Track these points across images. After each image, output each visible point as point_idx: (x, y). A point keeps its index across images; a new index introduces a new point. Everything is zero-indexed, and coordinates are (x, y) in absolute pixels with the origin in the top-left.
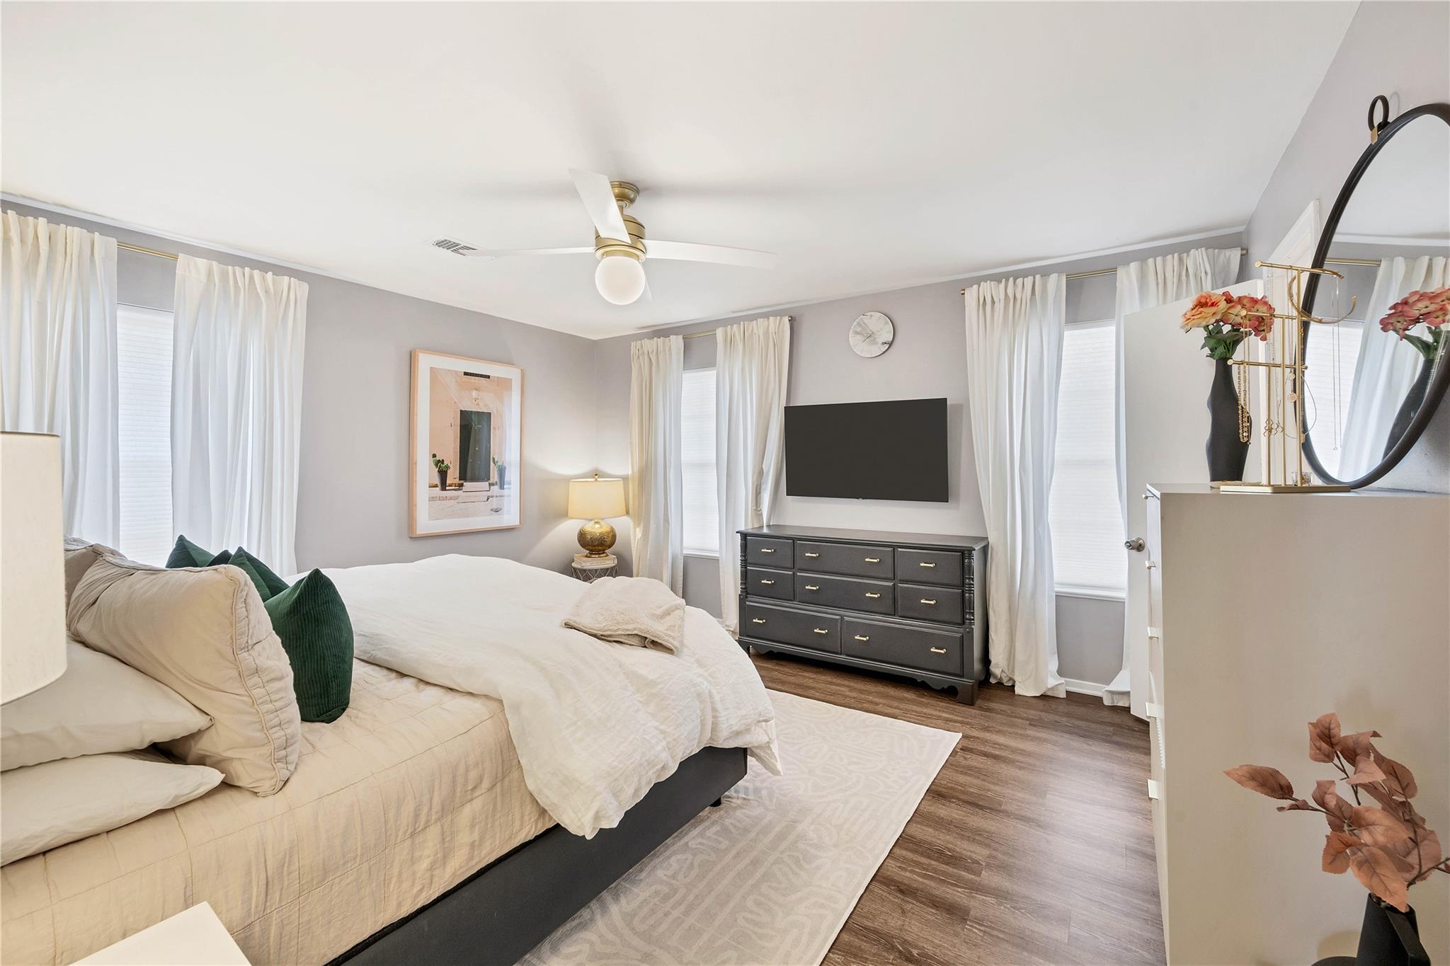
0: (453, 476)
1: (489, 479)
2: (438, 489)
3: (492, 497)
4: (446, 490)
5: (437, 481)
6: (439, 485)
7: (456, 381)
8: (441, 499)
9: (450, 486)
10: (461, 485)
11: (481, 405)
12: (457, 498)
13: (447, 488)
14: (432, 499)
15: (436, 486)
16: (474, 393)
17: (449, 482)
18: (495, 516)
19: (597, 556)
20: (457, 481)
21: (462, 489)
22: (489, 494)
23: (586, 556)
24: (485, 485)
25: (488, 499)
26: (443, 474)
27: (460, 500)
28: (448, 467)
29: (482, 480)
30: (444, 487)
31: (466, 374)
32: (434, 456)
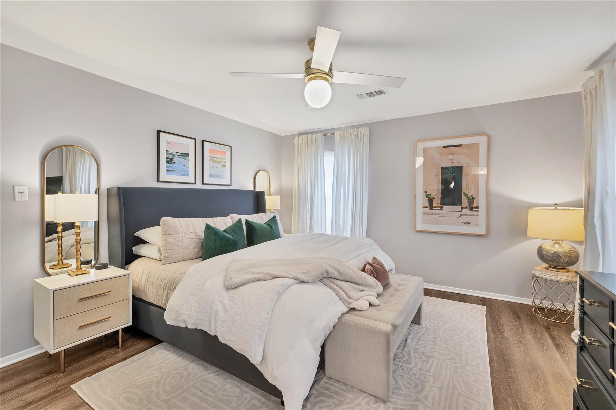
0: (437, 202)
1: (461, 205)
2: (428, 209)
3: (463, 215)
4: (432, 209)
5: (427, 204)
6: (428, 207)
7: (439, 152)
8: (429, 214)
9: (435, 207)
10: (442, 207)
11: (455, 162)
12: (439, 214)
13: (433, 208)
14: (424, 213)
15: (427, 207)
16: (450, 157)
17: (434, 205)
18: (466, 227)
19: (554, 270)
20: (439, 205)
21: (442, 210)
22: (461, 213)
23: (546, 268)
24: (459, 208)
25: (460, 216)
26: (431, 201)
27: (441, 215)
28: (433, 198)
29: (456, 205)
30: (431, 207)
31: (444, 147)
32: (426, 192)
